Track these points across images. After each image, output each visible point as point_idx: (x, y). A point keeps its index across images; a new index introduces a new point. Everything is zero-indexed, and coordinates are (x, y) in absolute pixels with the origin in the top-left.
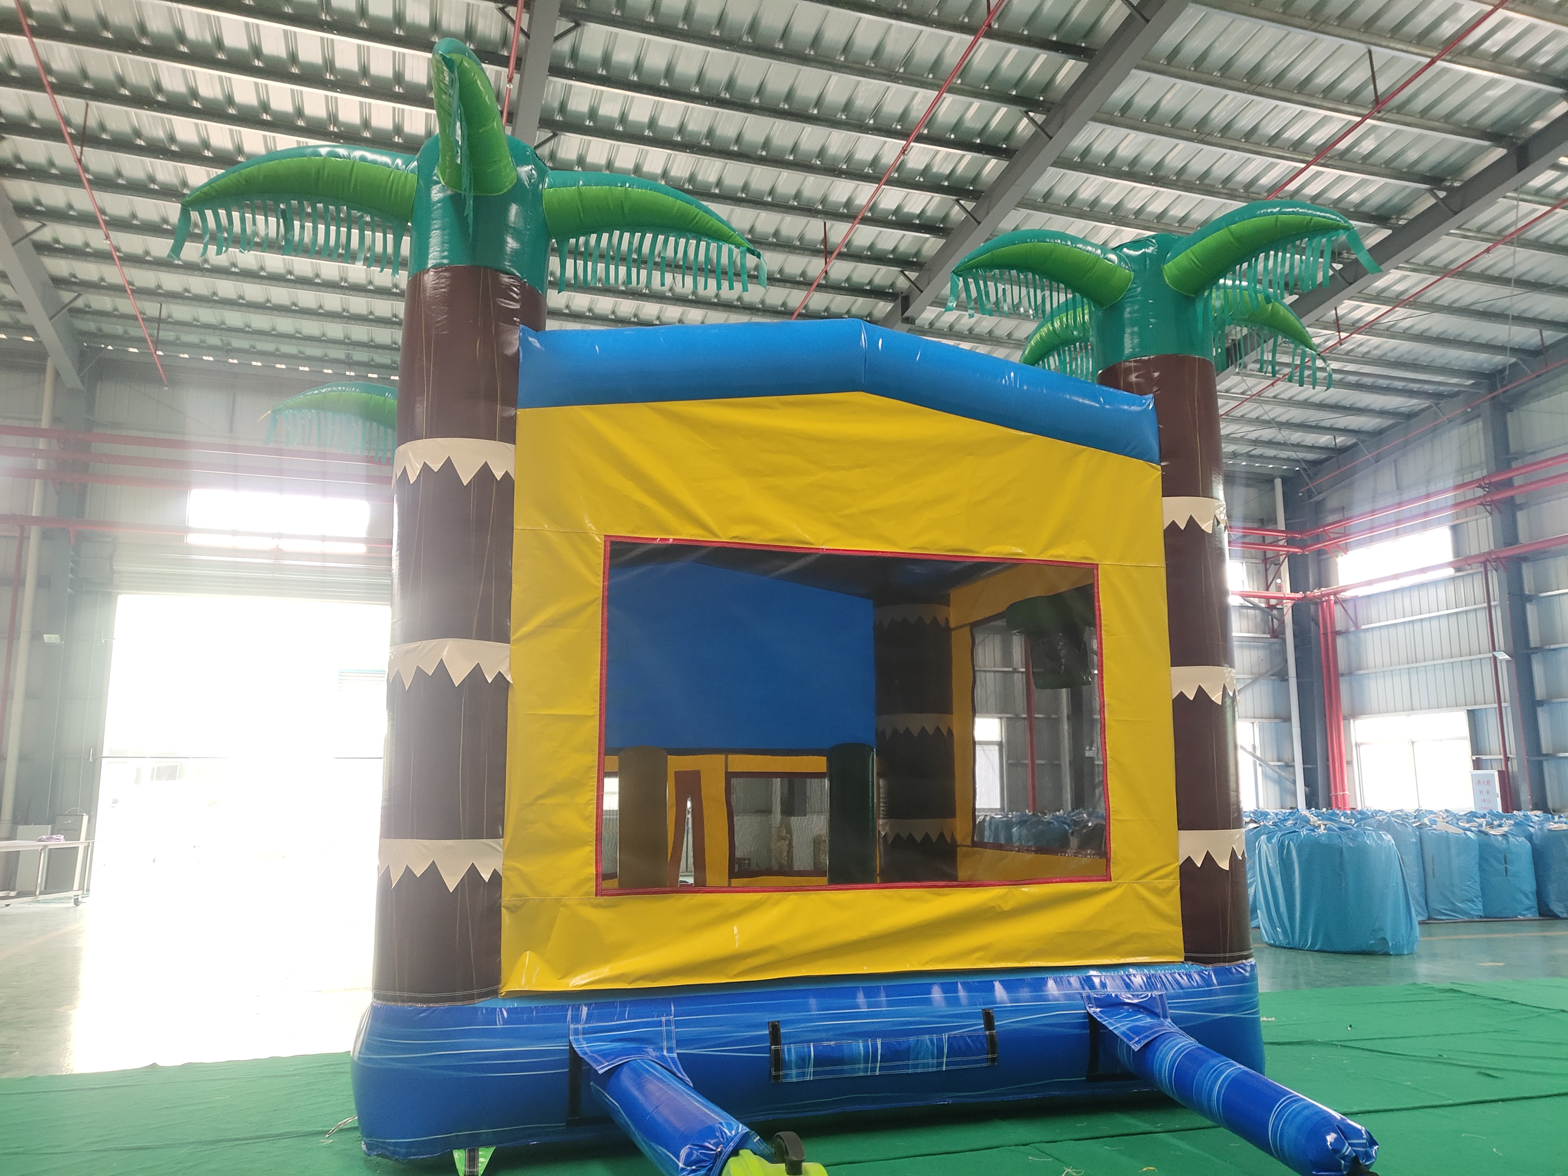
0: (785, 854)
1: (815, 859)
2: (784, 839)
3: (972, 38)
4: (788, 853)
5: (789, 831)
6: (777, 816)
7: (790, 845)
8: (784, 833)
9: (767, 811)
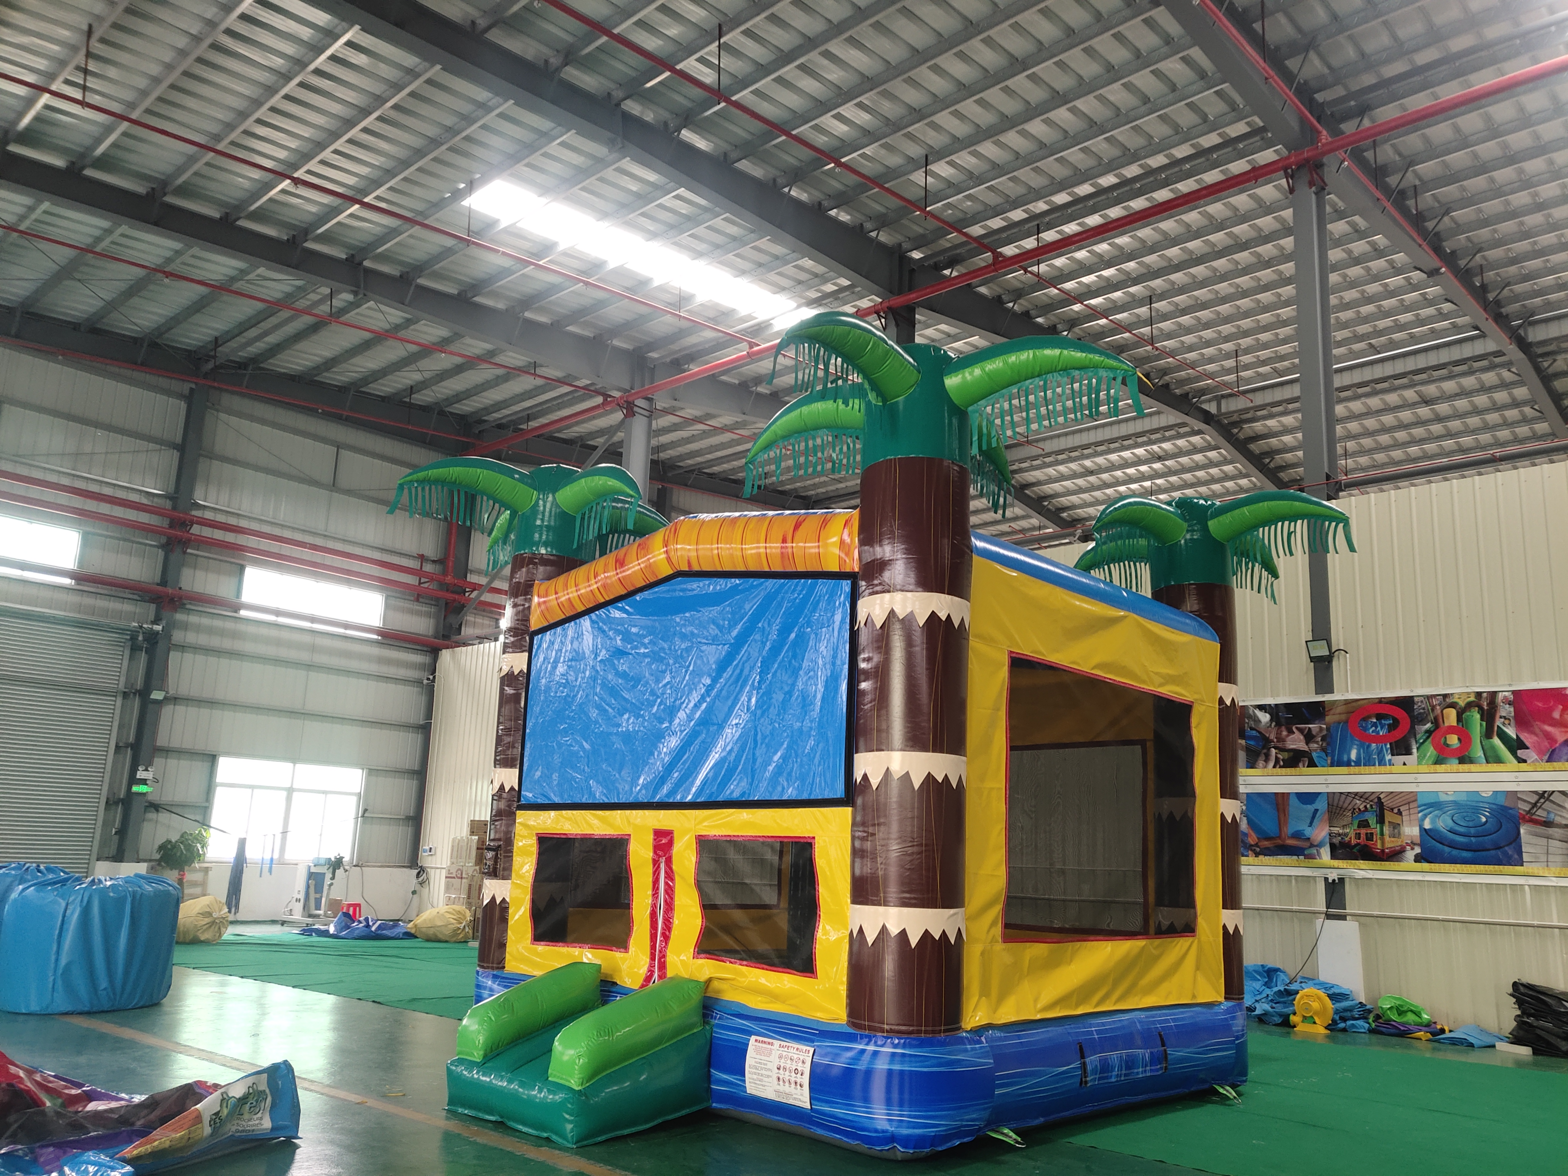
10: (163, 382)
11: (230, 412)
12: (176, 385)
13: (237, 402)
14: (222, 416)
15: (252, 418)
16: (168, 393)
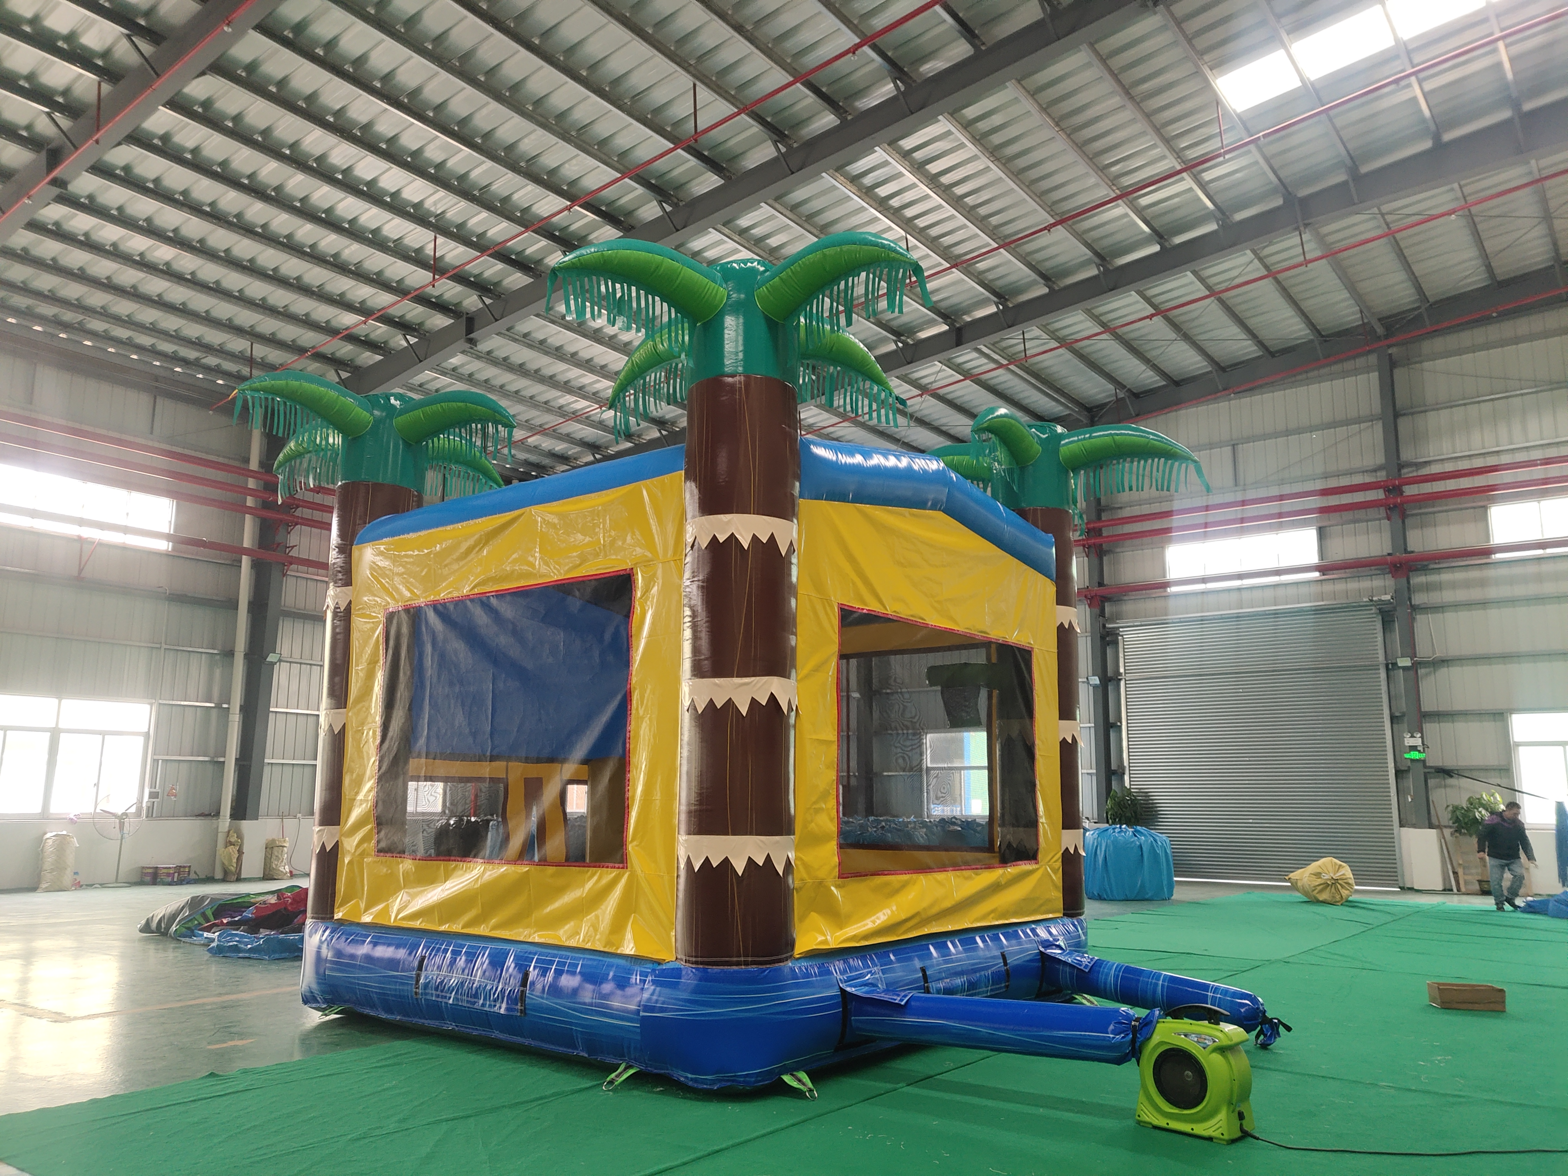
0: (235, 860)
1: (265, 864)
2: (232, 844)
3: (672, 146)
4: (238, 859)
5: (240, 836)
6: (225, 821)
7: (240, 852)
8: (233, 839)
9: (216, 814)
10: (1349, 365)
11: (1434, 357)
12: (1360, 362)
13: (1438, 344)
14: (1427, 365)
15: (1460, 352)
16: (1356, 372)
